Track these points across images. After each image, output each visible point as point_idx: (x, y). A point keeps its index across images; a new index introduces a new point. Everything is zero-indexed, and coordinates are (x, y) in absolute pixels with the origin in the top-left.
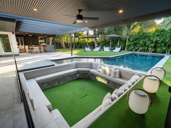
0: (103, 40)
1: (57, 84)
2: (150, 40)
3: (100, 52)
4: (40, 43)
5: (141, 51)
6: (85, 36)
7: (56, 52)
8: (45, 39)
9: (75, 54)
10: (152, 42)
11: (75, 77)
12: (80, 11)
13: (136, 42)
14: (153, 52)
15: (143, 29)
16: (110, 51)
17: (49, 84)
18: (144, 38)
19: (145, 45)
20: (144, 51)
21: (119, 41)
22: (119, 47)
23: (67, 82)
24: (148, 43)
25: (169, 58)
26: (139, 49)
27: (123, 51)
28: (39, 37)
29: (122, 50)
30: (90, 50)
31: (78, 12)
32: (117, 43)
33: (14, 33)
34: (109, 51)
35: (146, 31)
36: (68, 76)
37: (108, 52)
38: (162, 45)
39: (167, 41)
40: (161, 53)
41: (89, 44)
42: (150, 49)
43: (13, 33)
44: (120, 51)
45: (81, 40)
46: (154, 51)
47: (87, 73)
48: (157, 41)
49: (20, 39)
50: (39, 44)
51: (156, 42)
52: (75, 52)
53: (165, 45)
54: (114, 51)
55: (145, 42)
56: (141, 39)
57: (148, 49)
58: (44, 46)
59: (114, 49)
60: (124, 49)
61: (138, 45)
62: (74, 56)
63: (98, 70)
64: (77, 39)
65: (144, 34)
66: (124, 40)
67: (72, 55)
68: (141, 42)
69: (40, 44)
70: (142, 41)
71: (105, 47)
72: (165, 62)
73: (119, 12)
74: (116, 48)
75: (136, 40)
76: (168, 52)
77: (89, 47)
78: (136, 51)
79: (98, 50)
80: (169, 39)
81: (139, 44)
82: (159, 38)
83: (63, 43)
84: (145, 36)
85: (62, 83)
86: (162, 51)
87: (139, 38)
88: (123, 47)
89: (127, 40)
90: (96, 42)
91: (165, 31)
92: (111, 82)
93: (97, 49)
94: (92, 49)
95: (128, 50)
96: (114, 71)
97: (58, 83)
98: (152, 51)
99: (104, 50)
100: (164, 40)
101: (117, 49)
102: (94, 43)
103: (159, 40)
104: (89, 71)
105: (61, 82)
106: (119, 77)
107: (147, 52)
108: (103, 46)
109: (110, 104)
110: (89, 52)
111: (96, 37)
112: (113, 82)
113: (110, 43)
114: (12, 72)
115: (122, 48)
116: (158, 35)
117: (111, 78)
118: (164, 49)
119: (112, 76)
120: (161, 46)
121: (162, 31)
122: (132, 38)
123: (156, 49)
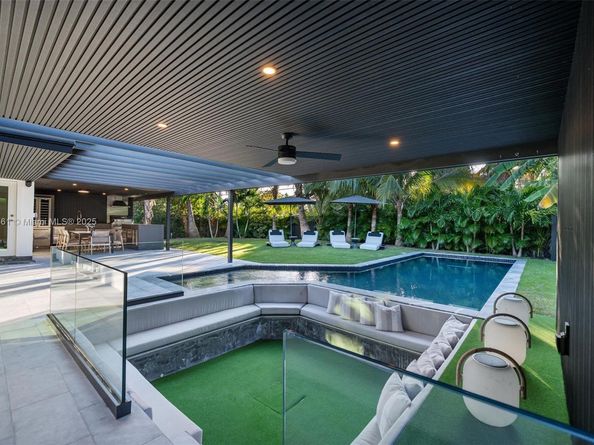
0: (323, 212)
1: (189, 364)
2: (464, 217)
3: (318, 248)
4: (113, 218)
5: (442, 248)
6: (267, 199)
7: (168, 249)
8: (131, 204)
9: (238, 258)
10: (471, 222)
11: (252, 335)
12: (289, 136)
13: (425, 220)
14: (477, 251)
15: (440, 184)
16: (351, 247)
17: (163, 363)
18: (447, 209)
19: (452, 230)
20: (452, 249)
21: (374, 217)
22: (376, 234)
23: (224, 357)
24: (460, 223)
25: (525, 269)
26: (435, 242)
27: (390, 248)
28: (111, 199)
29: (387, 243)
30: (286, 243)
31: (283, 137)
32: (371, 224)
33: (33, 183)
34: (348, 246)
35: (447, 191)
36: (230, 330)
37: (346, 249)
38: (499, 230)
39: (509, 219)
40: (501, 253)
41: (281, 223)
42: (467, 242)
43: (28, 183)
44: (381, 248)
45: (254, 209)
46: (480, 247)
47: (291, 320)
48: (483, 217)
49: (42, 201)
50: (108, 221)
51: (482, 222)
52: (240, 249)
53: (507, 230)
54: (362, 246)
55: (452, 222)
56: (439, 212)
57: (461, 242)
58: (124, 227)
59: (363, 241)
60: (392, 242)
61: (433, 231)
62: (236, 263)
63: (328, 310)
64: (238, 208)
65: (445, 198)
66: (389, 213)
67: (230, 260)
68: (441, 222)
69: (111, 222)
70: (442, 217)
71: (334, 234)
72: (518, 280)
73: (388, 145)
74: (369, 239)
75: (424, 214)
76: (517, 252)
77: (280, 234)
78: (429, 246)
79: (312, 244)
80: (512, 213)
81: (435, 226)
82: (486, 210)
83: (190, 219)
84: (447, 204)
85: (206, 359)
86: (500, 249)
87: (431, 208)
88: (388, 234)
89: (400, 215)
90: (305, 217)
91: (498, 192)
92: (378, 348)
93: (309, 241)
94: (293, 240)
95: (406, 246)
96: (385, 308)
97: (194, 360)
98: (474, 247)
99: (330, 245)
100: (501, 215)
101: (373, 243)
102: (295, 221)
103: (488, 218)
104: (298, 314)
105: (203, 356)
106: (401, 330)
107: (460, 250)
108: (327, 230)
109: (410, 405)
110: (283, 251)
111: (303, 203)
112: (384, 347)
113: (349, 223)
114: (34, 321)
115: (385, 236)
116: (483, 204)
117: (377, 333)
118: (505, 242)
119: (377, 327)
120: (497, 233)
121: (491, 193)
122: (412, 209)
123: (484, 241)
